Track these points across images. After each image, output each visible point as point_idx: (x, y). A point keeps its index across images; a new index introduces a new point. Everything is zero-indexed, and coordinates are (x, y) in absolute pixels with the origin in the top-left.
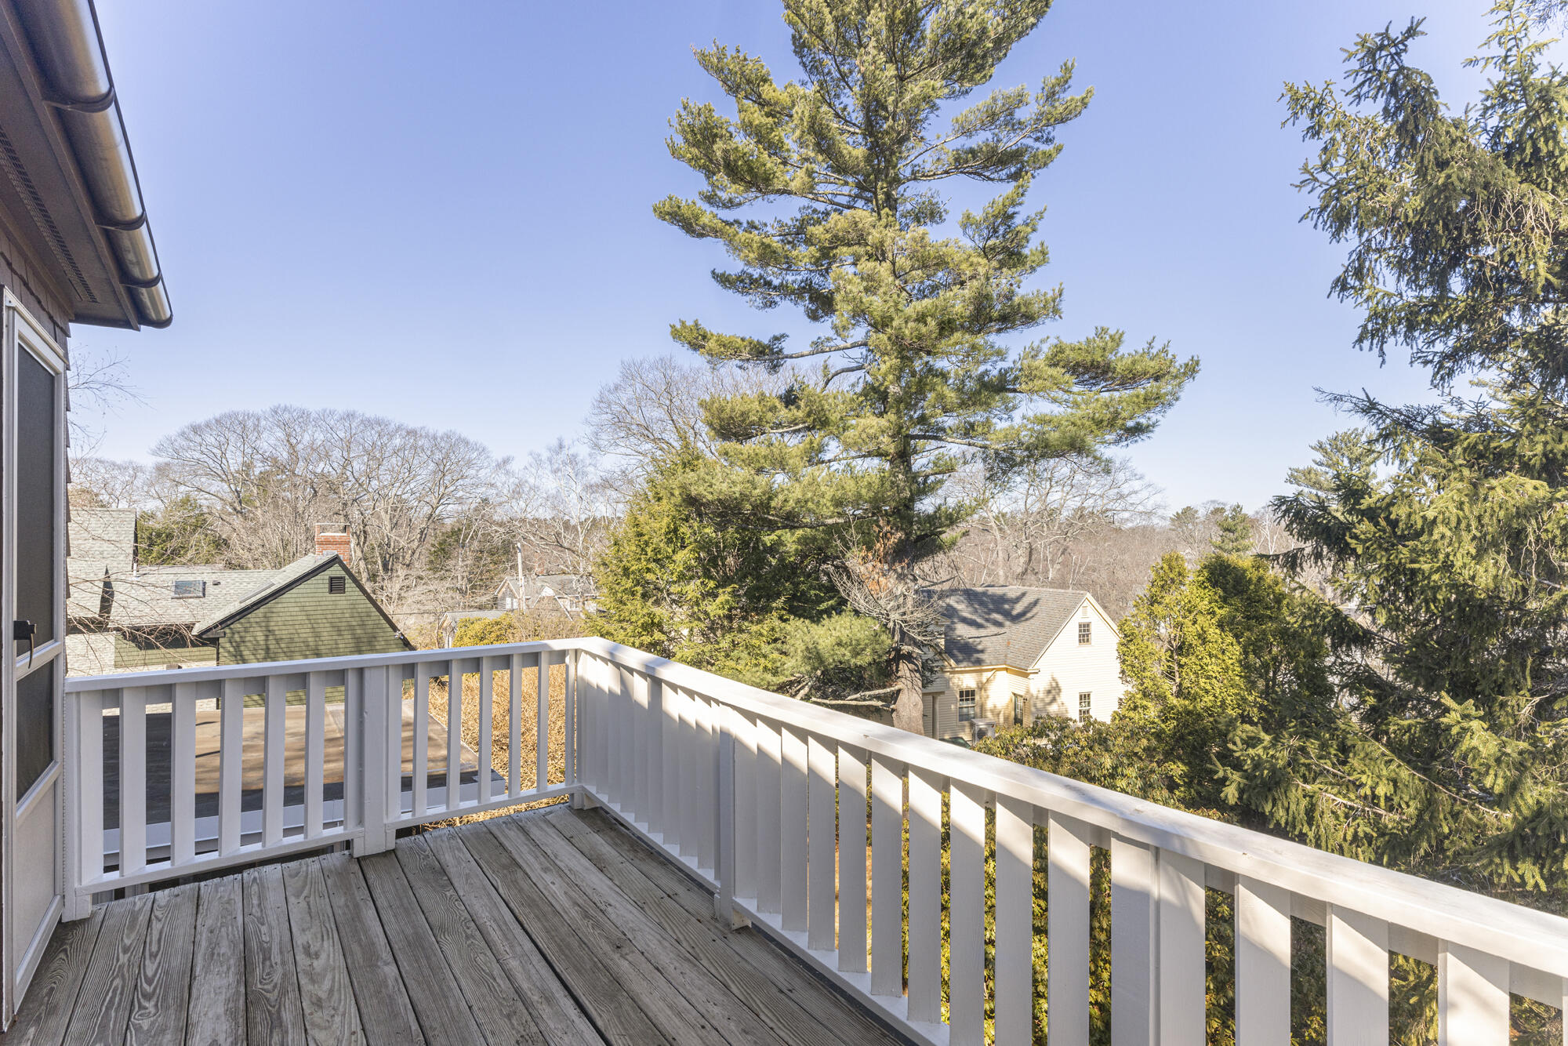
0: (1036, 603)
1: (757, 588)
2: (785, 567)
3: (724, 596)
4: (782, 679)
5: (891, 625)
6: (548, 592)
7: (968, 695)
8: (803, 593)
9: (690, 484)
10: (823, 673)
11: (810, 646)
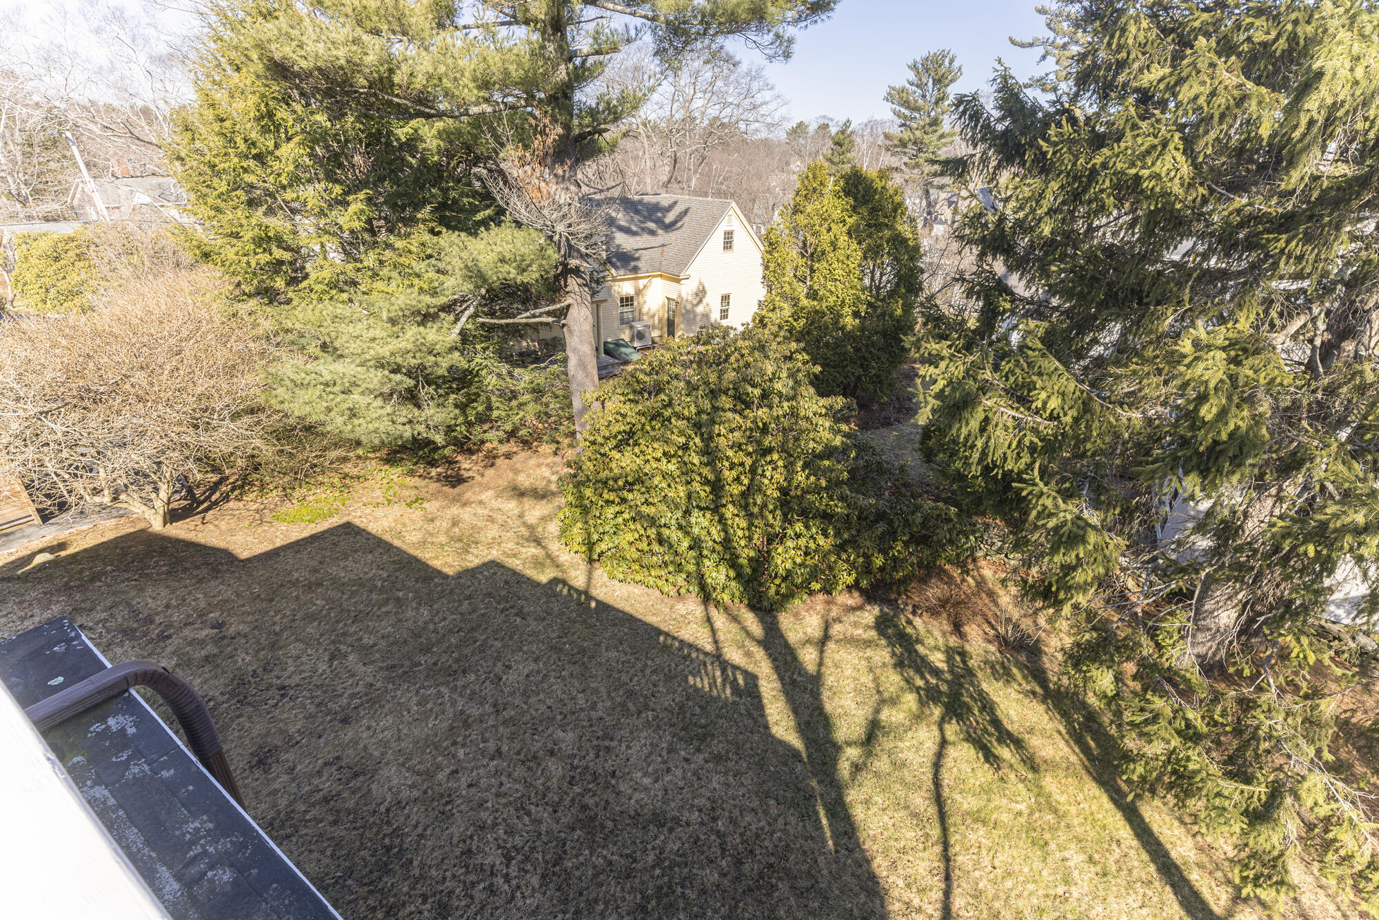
0: (686, 212)
1: (399, 195)
2: (429, 168)
3: (357, 204)
4: (442, 300)
5: (556, 238)
6: (142, 198)
7: (627, 301)
8: (455, 201)
9: (269, 41)
10: (488, 291)
11: (470, 264)
